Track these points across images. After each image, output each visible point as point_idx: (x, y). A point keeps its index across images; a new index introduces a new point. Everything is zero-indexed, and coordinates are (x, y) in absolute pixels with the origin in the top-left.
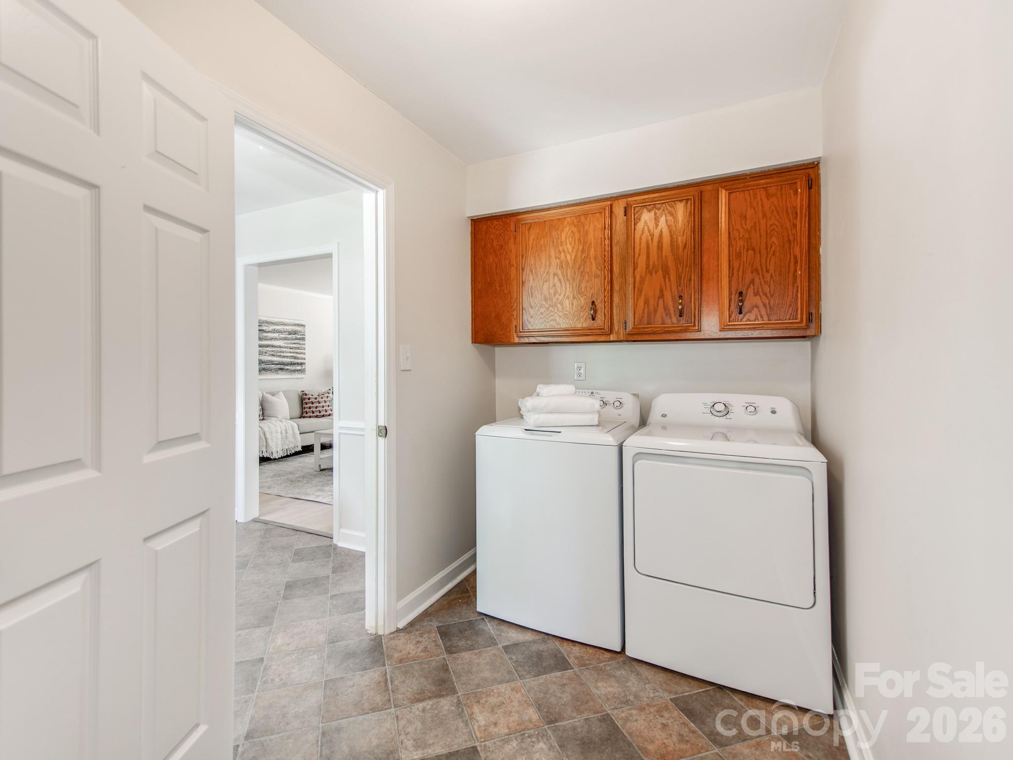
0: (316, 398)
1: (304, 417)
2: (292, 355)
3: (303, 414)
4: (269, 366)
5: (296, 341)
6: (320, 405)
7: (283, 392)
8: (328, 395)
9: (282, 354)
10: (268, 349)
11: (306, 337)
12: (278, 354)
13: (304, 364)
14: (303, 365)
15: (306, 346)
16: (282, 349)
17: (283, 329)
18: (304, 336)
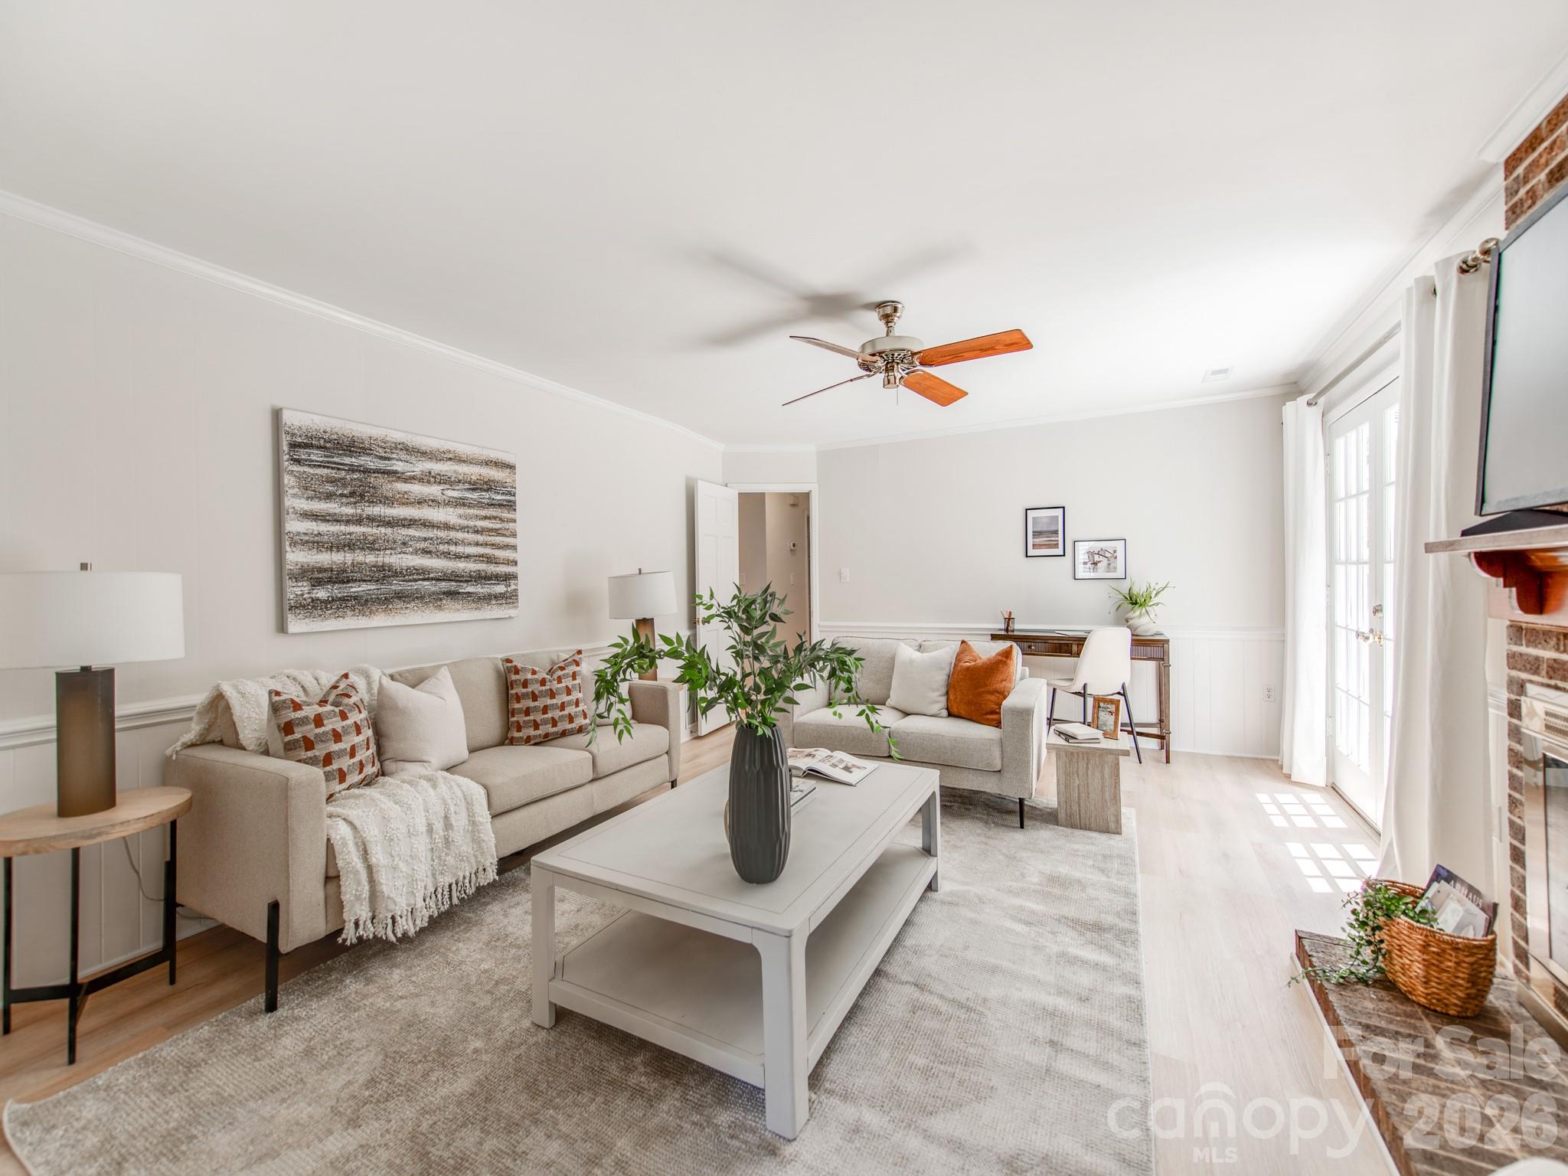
0: (543, 682)
1: (512, 742)
2: (480, 550)
3: (509, 729)
4: (415, 586)
5: (492, 512)
6: (554, 701)
7: (454, 667)
8: (577, 669)
9: (453, 548)
10: (412, 532)
11: (519, 499)
12: (441, 547)
13: (513, 577)
14: (512, 582)
15: (518, 527)
16: (453, 534)
17: (455, 472)
18: (512, 498)
